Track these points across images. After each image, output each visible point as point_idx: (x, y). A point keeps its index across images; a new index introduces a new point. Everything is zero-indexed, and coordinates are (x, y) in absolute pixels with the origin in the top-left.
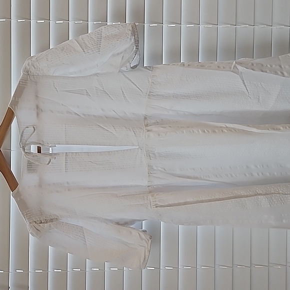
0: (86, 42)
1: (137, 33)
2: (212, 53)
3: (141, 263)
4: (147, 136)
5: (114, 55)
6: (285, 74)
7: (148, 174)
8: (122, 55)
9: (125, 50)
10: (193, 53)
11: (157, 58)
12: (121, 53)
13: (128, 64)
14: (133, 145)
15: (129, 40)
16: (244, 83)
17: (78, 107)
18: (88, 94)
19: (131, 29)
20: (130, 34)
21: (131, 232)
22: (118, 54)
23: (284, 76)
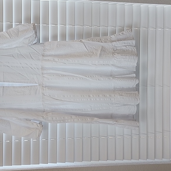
0: (12, 34)
1: (36, 29)
2: (72, 37)
3: (37, 137)
4: (42, 79)
5: (25, 39)
6: (103, 42)
7: (42, 98)
8: (29, 39)
9: (30, 37)
10: (64, 37)
11: (46, 39)
12: (29, 38)
13: (32, 43)
14: (36, 83)
15: (32, 32)
16: (86, 47)
17: (8, 62)
18: (13, 56)
19: (33, 27)
20: (32, 29)
21: (33, 124)
22: (27, 38)
23: (102, 43)
